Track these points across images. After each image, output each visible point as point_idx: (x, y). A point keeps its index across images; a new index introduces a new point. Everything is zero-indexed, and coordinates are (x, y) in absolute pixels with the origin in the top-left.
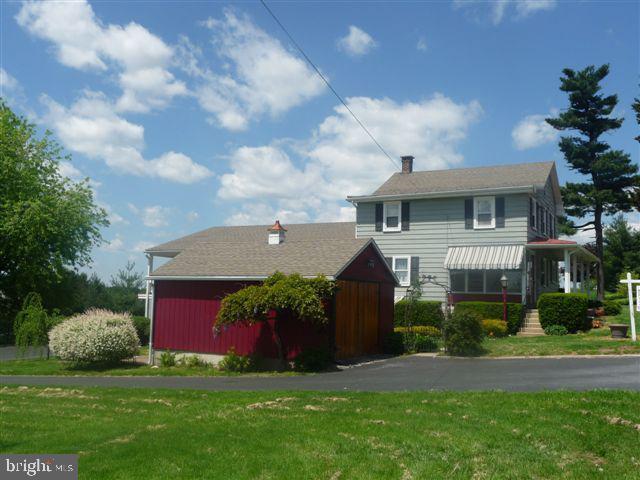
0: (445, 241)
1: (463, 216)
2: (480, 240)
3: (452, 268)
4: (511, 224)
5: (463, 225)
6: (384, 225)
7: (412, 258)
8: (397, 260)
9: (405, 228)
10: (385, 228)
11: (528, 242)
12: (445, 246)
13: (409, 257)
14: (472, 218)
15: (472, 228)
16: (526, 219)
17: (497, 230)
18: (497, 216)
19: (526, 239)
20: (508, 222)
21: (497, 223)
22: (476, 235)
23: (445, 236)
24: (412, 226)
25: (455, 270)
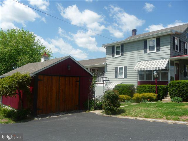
0: (136, 59)
1: (143, 48)
2: (150, 58)
3: (140, 70)
4: (163, 49)
5: (143, 52)
6: (115, 54)
7: (124, 67)
8: (119, 68)
9: (122, 55)
10: (115, 56)
11: (171, 57)
12: (136, 61)
13: (123, 67)
14: (147, 48)
15: (147, 53)
16: (170, 46)
17: (157, 52)
18: (157, 46)
19: (170, 56)
20: (162, 48)
21: (157, 49)
22: (148, 56)
23: (136, 57)
24: (125, 54)
25: (141, 71)
